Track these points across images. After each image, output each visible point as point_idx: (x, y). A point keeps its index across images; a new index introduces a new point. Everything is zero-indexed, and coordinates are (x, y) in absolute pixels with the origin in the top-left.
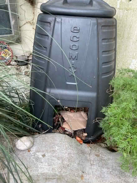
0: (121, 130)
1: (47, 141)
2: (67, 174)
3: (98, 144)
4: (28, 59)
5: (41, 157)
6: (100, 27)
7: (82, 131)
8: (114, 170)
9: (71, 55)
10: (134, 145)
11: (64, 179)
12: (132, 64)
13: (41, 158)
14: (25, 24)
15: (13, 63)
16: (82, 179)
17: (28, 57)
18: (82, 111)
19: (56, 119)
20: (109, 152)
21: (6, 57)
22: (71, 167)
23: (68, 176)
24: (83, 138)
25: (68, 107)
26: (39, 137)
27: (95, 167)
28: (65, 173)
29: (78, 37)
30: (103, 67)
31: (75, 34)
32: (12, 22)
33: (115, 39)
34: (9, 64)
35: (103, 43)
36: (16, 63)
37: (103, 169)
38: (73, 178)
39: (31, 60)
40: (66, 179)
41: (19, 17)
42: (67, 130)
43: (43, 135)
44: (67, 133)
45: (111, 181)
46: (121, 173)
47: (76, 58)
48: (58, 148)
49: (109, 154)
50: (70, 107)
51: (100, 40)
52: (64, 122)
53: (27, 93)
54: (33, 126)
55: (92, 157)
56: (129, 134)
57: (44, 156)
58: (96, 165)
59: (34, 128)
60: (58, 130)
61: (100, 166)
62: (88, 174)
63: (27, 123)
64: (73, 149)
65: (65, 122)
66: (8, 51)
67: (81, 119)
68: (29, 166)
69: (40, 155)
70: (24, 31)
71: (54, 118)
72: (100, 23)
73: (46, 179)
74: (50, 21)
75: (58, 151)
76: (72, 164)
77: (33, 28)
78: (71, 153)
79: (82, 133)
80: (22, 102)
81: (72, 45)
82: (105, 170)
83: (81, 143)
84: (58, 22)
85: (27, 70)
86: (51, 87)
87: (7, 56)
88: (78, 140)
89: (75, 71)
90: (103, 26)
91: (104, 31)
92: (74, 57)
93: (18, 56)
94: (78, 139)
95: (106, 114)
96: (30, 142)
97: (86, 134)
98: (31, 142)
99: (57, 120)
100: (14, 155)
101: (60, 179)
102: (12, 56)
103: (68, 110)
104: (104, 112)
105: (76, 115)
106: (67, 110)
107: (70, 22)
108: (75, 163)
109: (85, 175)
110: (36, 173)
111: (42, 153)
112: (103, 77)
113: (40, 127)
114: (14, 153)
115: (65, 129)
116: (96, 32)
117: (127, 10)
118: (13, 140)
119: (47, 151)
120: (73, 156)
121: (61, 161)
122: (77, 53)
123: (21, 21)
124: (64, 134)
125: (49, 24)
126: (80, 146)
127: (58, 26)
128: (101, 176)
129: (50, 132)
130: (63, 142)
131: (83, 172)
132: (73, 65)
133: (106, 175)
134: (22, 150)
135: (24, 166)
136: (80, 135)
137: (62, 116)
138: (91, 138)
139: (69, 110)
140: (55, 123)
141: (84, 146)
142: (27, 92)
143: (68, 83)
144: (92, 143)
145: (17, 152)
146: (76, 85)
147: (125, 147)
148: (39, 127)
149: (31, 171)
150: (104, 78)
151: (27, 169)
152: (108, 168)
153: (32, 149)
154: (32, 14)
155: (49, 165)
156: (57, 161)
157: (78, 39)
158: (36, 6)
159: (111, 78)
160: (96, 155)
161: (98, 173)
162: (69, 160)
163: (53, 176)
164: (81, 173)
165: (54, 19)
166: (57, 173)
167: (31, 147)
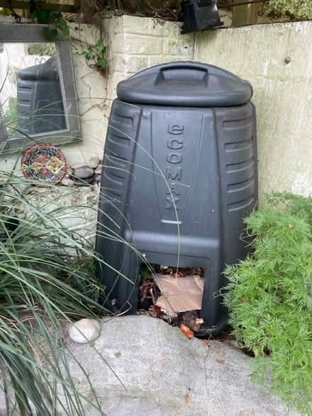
0: (255, 309)
1: (125, 330)
2: (159, 389)
3: (226, 341)
4: (94, 173)
5: (113, 356)
6: (219, 124)
7: (194, 315)
8: (249, 388)
9: (168, 172)
10: (274, 336)
11: (154, 399)
12: (296, 182)
13: (113, 358)
14: (89, 109)
15: (66, 181)
16: (187, 402)
17: (94, 169)
18: (196, 274)
19: (144, 289)
20: (244, 356)
21: (54, 171)
22: (166, 378)
23: (161, 393)
24: (196, 329)
25: (169, 267)
26: (110, 321)
27: (214, 382)
28: (156, 387)
29: (180, 141)
30: (230, 191)
31: (176, 138)
32: (67, 108)
33: (254, 139)
34: (59, 184)
35: (228, 151)
36: (72, 182)
37: (228, 386)
38: (170, 398)
39: (99, 174)
40: (157, 400)
41: (78, 99)
42: (165, 311)
43: (118, 319)
44: (165, 317)
45: (242, 409)
46: (263, 395)
47: (178, 177)
48: (144, 342)
49: (242, 361)
50: (172, 268)
51: (221, 145)
52: (160, 295)
53: (90, 238)
54: (100, 302)
55: (210, 364)
56: (269, 316)
57: (118, 355)
58: (216, 378)
59: (101, 304)
60: (148, 310)
61: (222, 381)
62: (200, 393)
63: (90, 296)
64: (173, 346)
65: (161, 297)
66: (58, 159)
67: (193, 292)
68: (90, 372)
69: (111, 353)
70: (87, 122)
71: (141, 287)
72: (219, 117)
73: (122, 397)
74: (132, 116)
75: (145, 348)
76: (169, 373)
77: (105, 116)
78: (168, 354)
79: (194, 319)
80: (80, 255)
81: (170, 154)
82: (232, 388)
83: (190, 336)
84: (146, 118)
85: (92, 194)
86: (134, 228)
87: (56, 168)
88: (183, 331)
89: (177, 199)
90: (225, 122)
91: (229, 129)
92: (174, 176)
93: (75, 167)
94: (185, 328)
95: (231, 279)
96: (94, 329)
97: (201, 321)
98: (96, 328)
99: (145, 291)
100: (66, 351)
101: (146, 398)
102: (65, 169)
103: (169, 273)
104: (227, 275)
105: (184, 283)
106: (165, 272)
107: (167, 116)
108: (176, 371)
109: (193, 395)
110: (103, 385)
111: (115, 350)
112: (230, 210)
113: (113, 304)
114: (66, 347)
115: (162, 310)
116: (212, 132)
117: (281, 80)
118: (63, 325)
119: (124, 347)
120: (171, 358)
121: (149, 365)
122: (179, 168)
123: (84, 104)
124: (159, 317)
125: (130, 120)
126: (186, 341)
127: (145, 124)
128: (223, 398)
129: (131, 313)
130: (155, 333)
131: (189, 389)
132: (173, 189)
133: (234, 398)
134: (79, 343)
135: (84, 371)
136: (189, 322)
137: (155, 285)
138: (211, 330)
139: (171, 273)
140: (142, 297)
141: (196, 342)
142: (92, 236)
143: (164, 221)
144: (211, 339)
145: (71, 347)
146: (177, 225)
147: (257, 338)
148: (111, 304)
149: (95, 380)
150: (232, 212)
151: (87, 376)
152: (238, 385)
153: (97, 342)
154: (104, 90)
155: (127, 372)
156: (140, 365)
157: (180, 146)
158: (109, 76)
159: (247, 212)
160: (218, 361)
161: (218, 393)
162: (163, 365)
163: (133, 391)
164: (185, 391)
165: (139, 111)
166: (141, 386)
167: (96, 339)
